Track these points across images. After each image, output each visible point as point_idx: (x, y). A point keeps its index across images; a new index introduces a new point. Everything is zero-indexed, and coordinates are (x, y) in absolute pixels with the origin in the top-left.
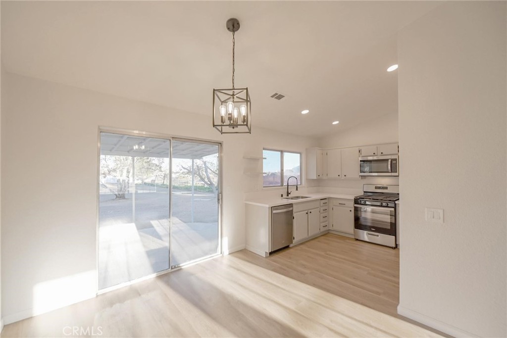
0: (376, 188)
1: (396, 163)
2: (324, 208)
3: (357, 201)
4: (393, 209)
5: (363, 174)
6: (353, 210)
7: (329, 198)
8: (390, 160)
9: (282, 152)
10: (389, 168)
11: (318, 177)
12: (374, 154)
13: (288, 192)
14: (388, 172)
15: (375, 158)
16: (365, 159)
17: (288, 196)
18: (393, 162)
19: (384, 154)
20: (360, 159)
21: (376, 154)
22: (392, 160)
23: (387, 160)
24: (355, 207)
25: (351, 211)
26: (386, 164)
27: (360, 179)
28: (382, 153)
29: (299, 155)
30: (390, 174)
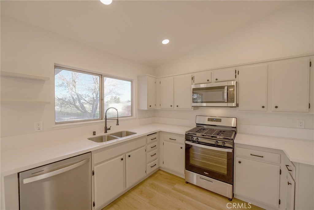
0: (209, 120)
1: (234, 90)
2: (153, 145)
3: (188, 137)
4: (230, 150)
5: (195, 104)
6: (184, 147)
7: (160, 132)
8: (226, 88)
9: (102, 76)
10: (226, 97)
11: (149, 107)
12: (208, 80)
13: (106, 127)
14: (224, 102)
15: (209, 85)
16: (198, 86)
17: (106, 132)
18: (230, 90)
19: (219, 80)
20: (193, 86)
21: (210, 81)
22: (229, 87)
23: (223, 87)
24: (186, 144)
25: (181, 148)
26: (221, 92)
27: (193, 109)
28: (217, 79)
29: (130, 82)
30: (225, 105)
